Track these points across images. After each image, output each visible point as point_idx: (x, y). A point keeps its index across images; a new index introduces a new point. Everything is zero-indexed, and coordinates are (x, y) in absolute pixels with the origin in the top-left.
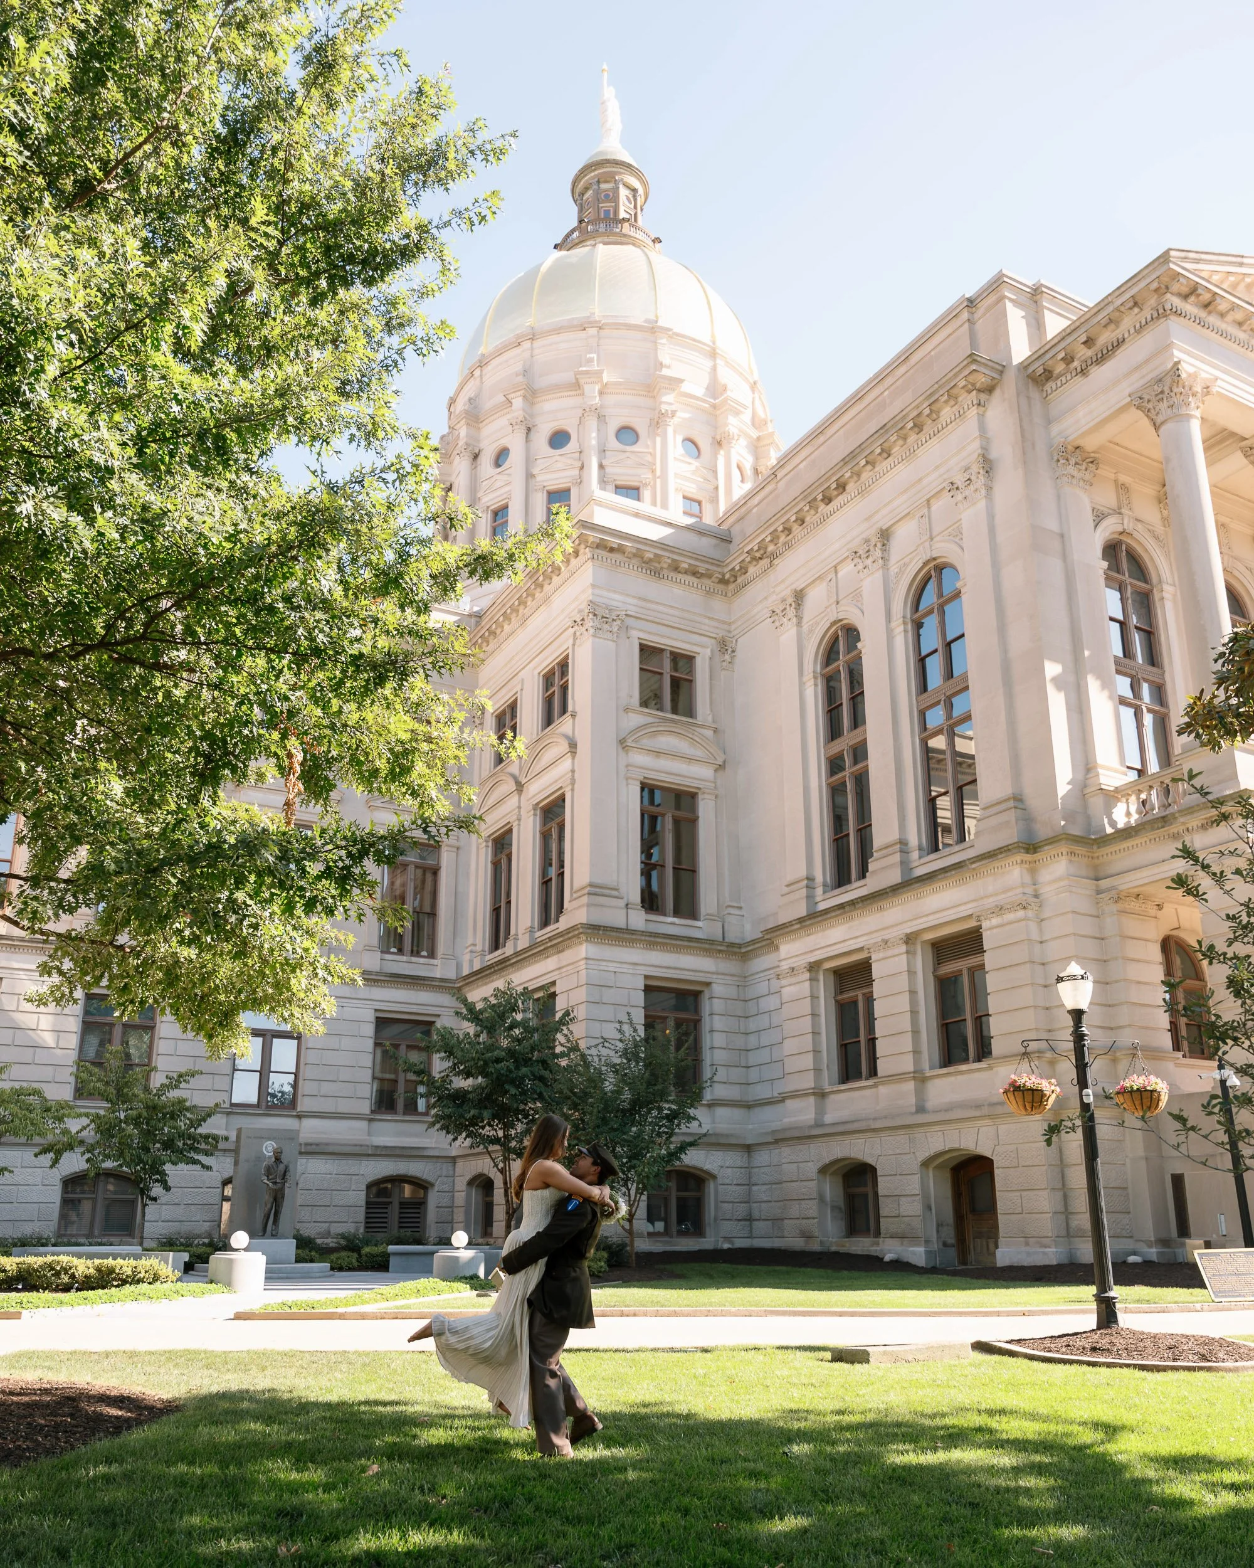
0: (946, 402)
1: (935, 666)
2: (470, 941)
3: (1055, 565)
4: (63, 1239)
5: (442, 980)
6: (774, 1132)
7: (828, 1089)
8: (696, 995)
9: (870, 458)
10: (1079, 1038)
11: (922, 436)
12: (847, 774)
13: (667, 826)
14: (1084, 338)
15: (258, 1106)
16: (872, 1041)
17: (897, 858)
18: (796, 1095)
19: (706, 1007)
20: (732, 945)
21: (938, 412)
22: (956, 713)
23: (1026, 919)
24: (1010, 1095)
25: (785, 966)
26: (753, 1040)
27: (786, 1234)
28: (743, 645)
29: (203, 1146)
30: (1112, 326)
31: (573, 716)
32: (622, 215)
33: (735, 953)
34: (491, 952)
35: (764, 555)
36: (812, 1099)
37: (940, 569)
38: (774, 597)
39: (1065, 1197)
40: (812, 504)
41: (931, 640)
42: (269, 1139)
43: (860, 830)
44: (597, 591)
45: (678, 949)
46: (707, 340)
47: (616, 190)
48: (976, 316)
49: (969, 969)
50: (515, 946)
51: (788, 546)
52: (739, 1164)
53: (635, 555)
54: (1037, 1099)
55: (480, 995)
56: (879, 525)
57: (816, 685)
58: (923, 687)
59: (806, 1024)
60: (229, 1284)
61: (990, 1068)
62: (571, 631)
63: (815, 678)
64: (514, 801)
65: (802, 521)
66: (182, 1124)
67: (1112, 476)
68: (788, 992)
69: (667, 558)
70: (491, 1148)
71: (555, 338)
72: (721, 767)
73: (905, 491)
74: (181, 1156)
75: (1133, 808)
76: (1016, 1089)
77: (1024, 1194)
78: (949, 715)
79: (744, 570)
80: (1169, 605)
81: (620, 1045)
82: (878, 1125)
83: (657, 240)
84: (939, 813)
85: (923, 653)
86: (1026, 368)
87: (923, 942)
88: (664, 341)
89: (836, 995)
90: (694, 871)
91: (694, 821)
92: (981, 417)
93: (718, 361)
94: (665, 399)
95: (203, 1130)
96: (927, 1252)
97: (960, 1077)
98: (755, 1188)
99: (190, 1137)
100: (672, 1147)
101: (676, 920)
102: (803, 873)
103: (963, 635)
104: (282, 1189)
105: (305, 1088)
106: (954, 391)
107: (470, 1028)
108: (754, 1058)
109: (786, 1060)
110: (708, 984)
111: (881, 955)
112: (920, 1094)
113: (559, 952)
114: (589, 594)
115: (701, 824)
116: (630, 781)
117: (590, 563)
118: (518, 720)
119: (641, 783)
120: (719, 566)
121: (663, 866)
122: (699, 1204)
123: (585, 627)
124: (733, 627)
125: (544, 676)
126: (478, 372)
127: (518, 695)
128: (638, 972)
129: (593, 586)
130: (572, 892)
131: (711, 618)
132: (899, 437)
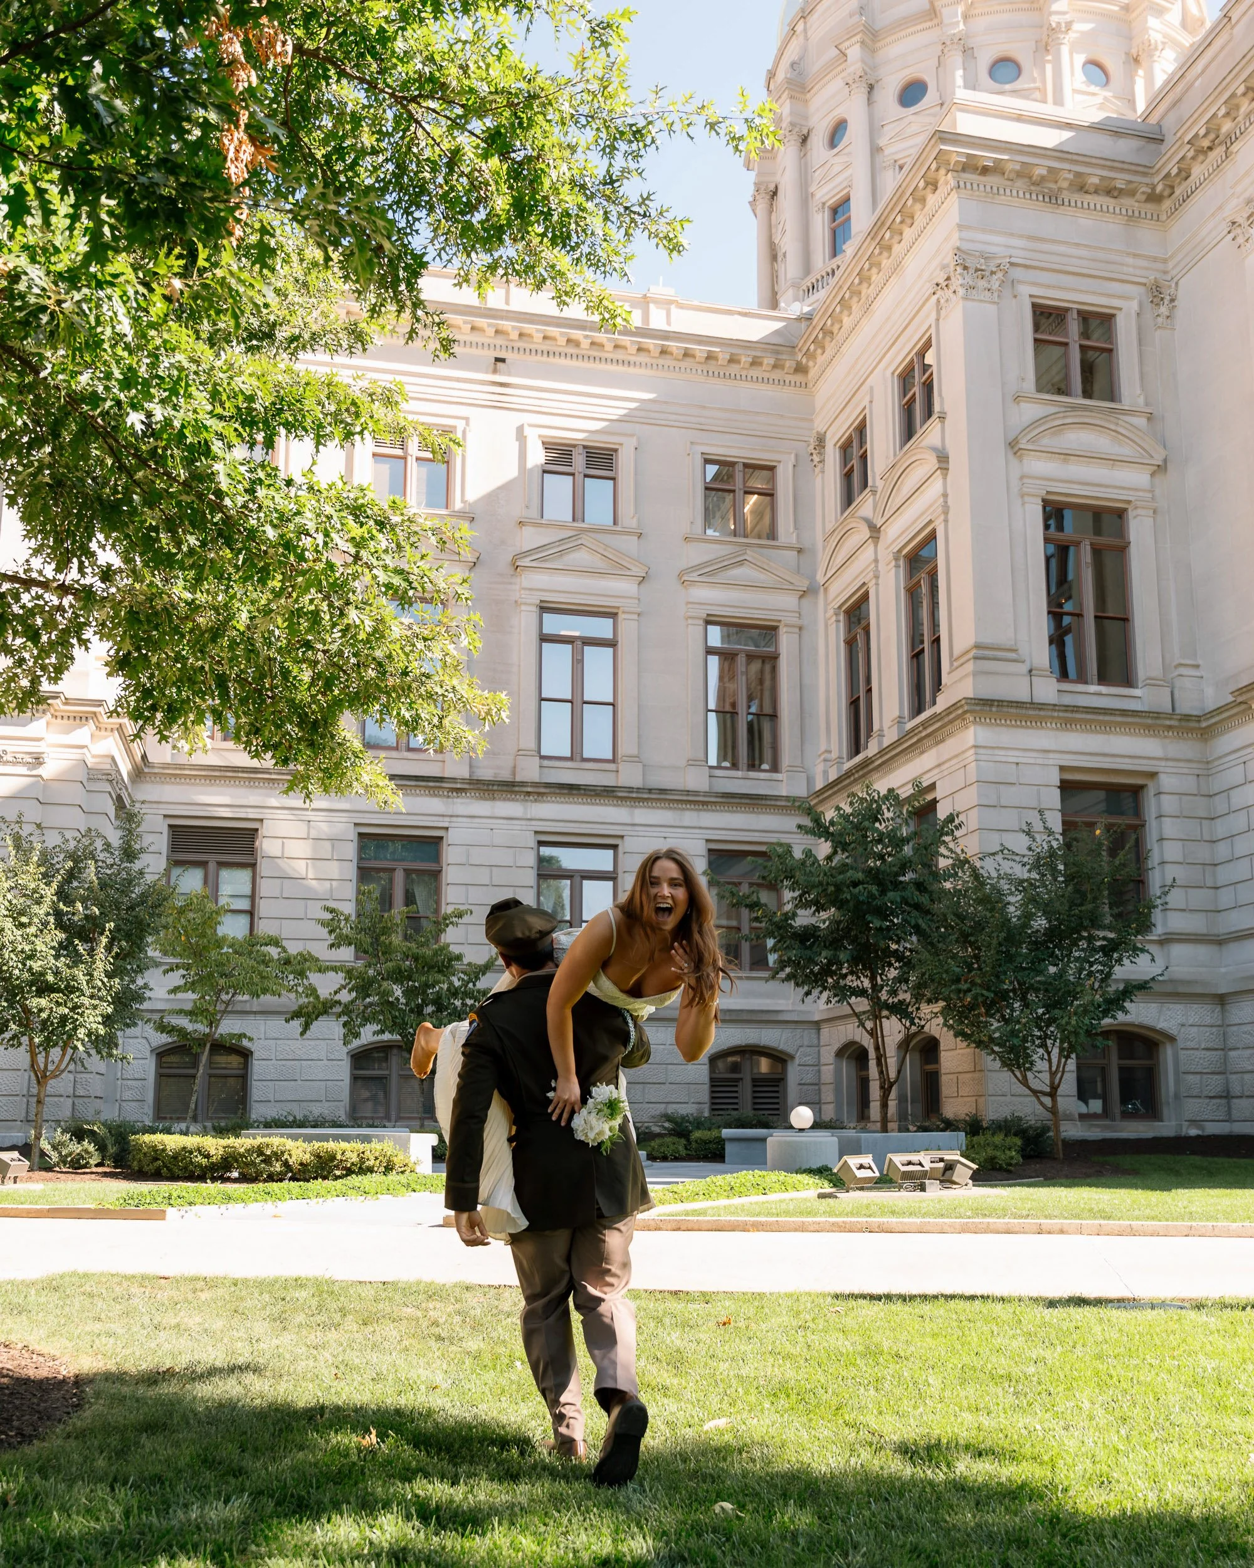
2: (823, 748)
5: (789, 799)
8: (1136, 791)
13: (1083, 559)
19: (1151, 806)
20: (1186, 718)
28: (1188, 286)
31: (943, 421)
34: (850, 756)
35: (1215, 142)
38: (1234, 201)
44: (967, 234)
45: (1106, 728)
50: (880, 744)
52: (1208, 1020)
53: (1020, 174)
62: (933, 299)
64: (868, 552)
66: (455, 978)
69: (1066, 171)
72: (1161, 468)
79: (1184, 174)
90: (1125, 620)
91: (1122, 549)
98: (1232, 1054)
101: (1104, 689)
110: (1153, 775)
113: (938, 743)
114: (955, 240)
115: (1134, 552)
116: (1026, 499)
117: (954, 195)
118: (868, 446)
119: (1044, 500)
120: (1145, 174)
121: (1080, 615)
122: (1151, 1076)
123: (952, 288)
124: (1171, 265)
125: (900, 376)
126: (800, 27)
127: (867, 411)
128: (1051, 762)
129: (961, 227)
130: (952, 660)
131: (1135, 255)
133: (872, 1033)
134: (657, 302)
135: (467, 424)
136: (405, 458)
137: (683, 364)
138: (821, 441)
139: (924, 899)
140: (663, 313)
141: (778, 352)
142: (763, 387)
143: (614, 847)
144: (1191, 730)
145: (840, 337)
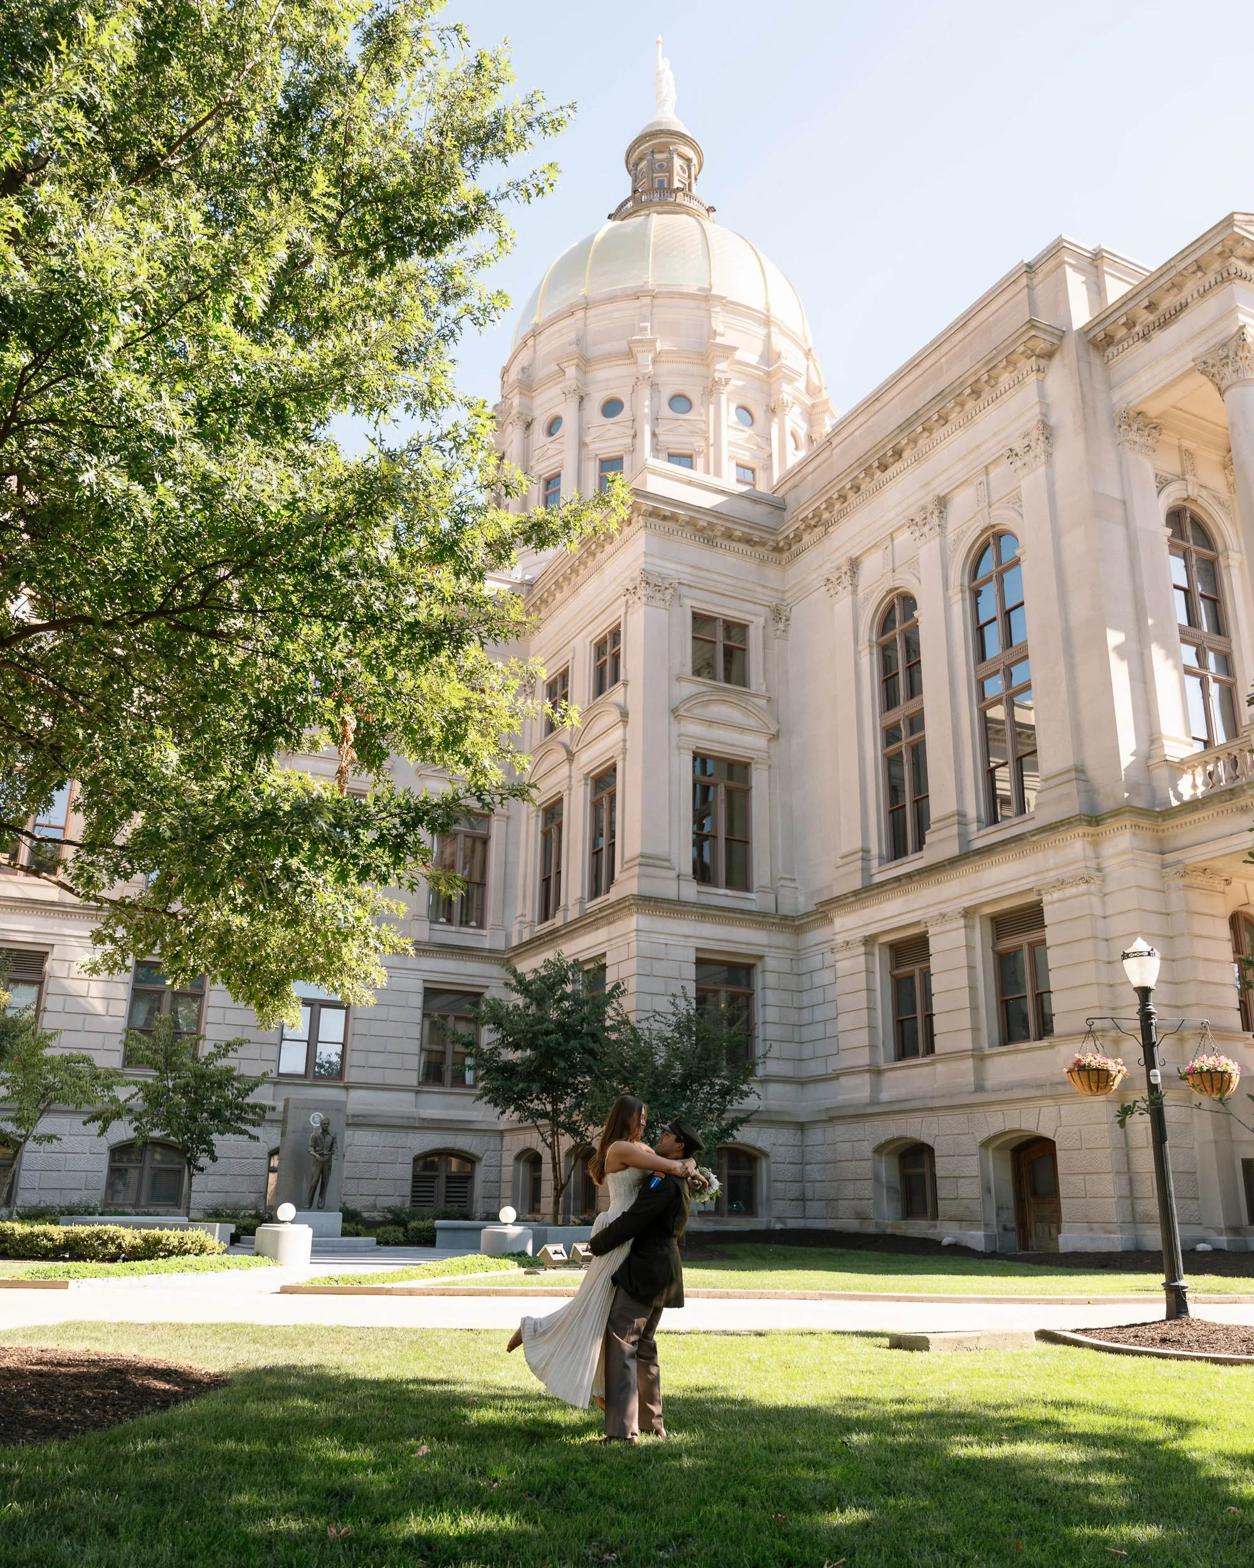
0: (1005, 368)
1: (993, 635)
2: (519, 912)
3: (1117, 533)
4: (110, 1208)
5: (491, 951)
6: (828, 1109)
7: (883, 1066)
8: (749, 968)
9: (927, 425)
10: (1146, 1016)
11: (980, 403)
12: (903, 744)
13: (719, 796)
14: (1146, 303)
15: (305, 1076)
16: (929, 1018)
17: (955, 830)
18: (851, 1072)
19: (758, 981)
20: (785, 917)
21: (997, 378)
22: (1016, 682)
23: (1089, 893)
24: (1075, 1075)
25: (840, 939)
26: (806, 1015)
27: (840, 1214)
28: (797, 613)
29: (251, 1116)
30: (1175, 290)
31: (625, 685)
32: (676, 184)
34: (541, 923)
35: (818, 523)
36: (867, 1077)
37: (999, 536)
38: (829, 565)
39: (1131, 1182)
40: (868, 471)
41: (989, 608)
42: (316, 1110)
43: (916, 801)
44: (650, 559)
45: (730, 921)
46: (760, 306)
47: (670, 160)
48: (1036, 281)
49: (1030, 944)
50: (565, 917)
51: (843, 514)
52: (792, 1142)
53: (688, 523)
54: (1102, 1079)
55: (529, 966)
56: (936, 492)
57: (871, 654)
58: (982, 656)
59: (862, 999)
60: (275, 1257)
61: (1051, 1047)
62: (624, 599)
63: (871, 647)
64: (564, 770)
65: (857, 489)
66: (229, 1093)
67: (1176, 442)
68: (843, 966)
69: (721, 526)
70: (540, 1122)
71: (608, 307)
72: (775, 737)
73: (962, 459)
74: (227, 1126)
75: (1199, 780)
76: (1081, 1069)
77: (1088, 1177)
78: (1009, 685)
79: (798, 538)
80: (1235, 572)
81: (674, 1019)
82: (936, 1103)
83: (711, 209)
84: (998, 784)
85: (982, 622)
86: (1087, 333)
87: (981, 916)
88: (718, 309)
89: (892, 969)
90: (746, 842)
91: (746, 791)
92: (1041, 383)
93: (772, 329)
94: (719, 367)
95: (248, 1100)
96: (986, 1236)
97: (1020, 1056)
98: (808, 1167)
99: (238, 1107)
100: (724, 1123)
101: (729, 892)
102: (858, 844)
103: (1022, 604)
104: (329, 1161)
105: (353, 1058)
106: (1013, 357)
107: (517, 999)
108: (809, 1033)
109: (840, 1036)
110: (761, 958)
111: (938, 929)
112: (979, 1073)
113: (609, 923)
114: (641, 562)
115: (754, 793)
116: (682, 750)
117: (643, 532)
118: (569, 688)
119: (694, 752)
120: (773, 534)
121: (714, 839)
122: (750, 1183)
123: (637, 595)
124: (787, 595)
125: (596, 645)
126: (531, 342)
127: (570, 663)
128: (690, 944)
129: (646, 553)
130: (623, 863)
131: (763, 586)
132: (957, 404)
133: (551, 1146)
139: (596, 1047)
144: (788, 926)
145: (553, 606)
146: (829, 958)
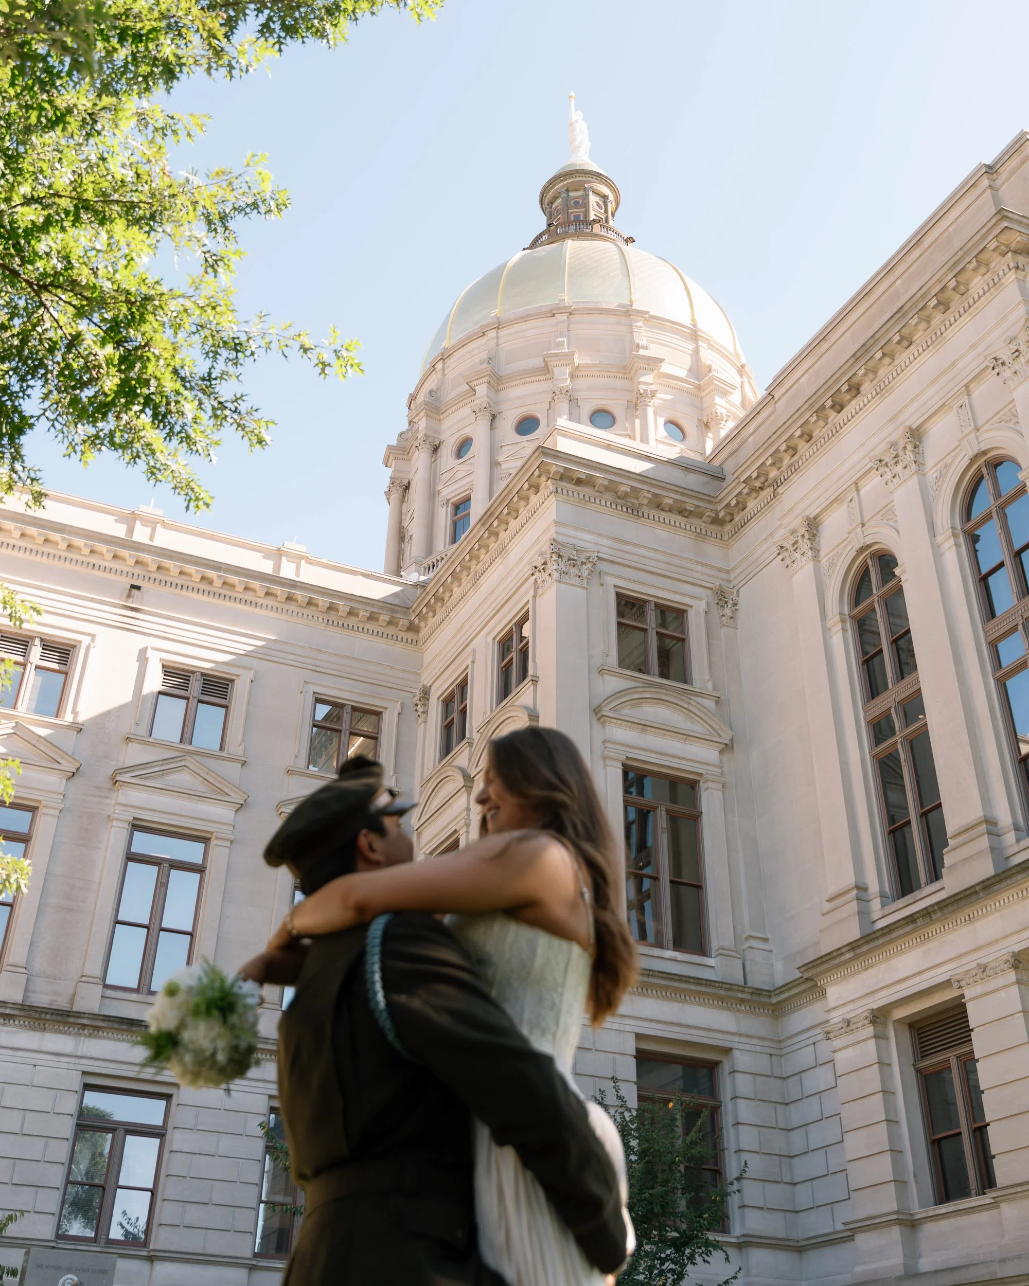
0: (975, 271)
1: (1002, 584)
7: (919, 1212)
8: (711, 1066)
9: (887, 349)
11: (950, 315)
12: (898, 739)
15: (95, 1239)
16: (980, 1132)
17: (984, 843)
18: (871, 1225)
19: (726, 1085)
20: (758, 992)
21: (967, 283)
25: (836, 1018)
28: (747, 595)
31: (535, 682)
32: (592, 217)
33: (762, 1005)
35: (765, 483)
36: (896, 1231)
37: (994, 464)
38: (781, 531)
40: (820, 413)
43: (925, 814)
44: (562, 530)
45: (682, 995)
46: (685, 319)
47: (586, 197)
48: (999, 180)
51: (794, 469)
53: (608, 488)
56: (907, 424)
57: (847, 631)
58: (990, 612)
59: (876, 1107)
62: (531, 578)
63: (843, 622)
64: (460, 802)
65: (809, 436)
68: (845, 1059)
69: (647, 491)
71: (521, 326)
72: (728, 747)
73: (936, 380)
79: (741, 506)
83: (630, 240)
85: (985, 571)
88: (640, 323)
89: (916, 1061)
90: (699, 887)
91: (696, 817)
92: (1023, 282)
93: (701, 343)
94: (643, 380)
101: (679, 955)
102: (850, 880)
106: (984, 256)
108: (803, 1168)
109: (851, 1167)
110: (727, 1051)
111: (978, 989)
114: (552, 533)
115: (706, 822)
116: (608, 762)
117: (553, 498)
118: (468, 701)
119: (623, 765)
120: (710, 502)
121: (655, 879)
123: (548, 572)
124: (732, 576)
125: (499, 642)
126: (439, 365)
127: (469, 670)
128: (628, 1028)
129: (557, 523)
131: (703, 565)
132: (921, 320)
134: (288, 555)
135: (93, 640)
136: (24, 665)
137: (306, 611)
138: (426, 694)
140: (294, 566)
141: (393, 611)
142: (378, 639)
143: (168, 1097)
146: (824, 1046)
